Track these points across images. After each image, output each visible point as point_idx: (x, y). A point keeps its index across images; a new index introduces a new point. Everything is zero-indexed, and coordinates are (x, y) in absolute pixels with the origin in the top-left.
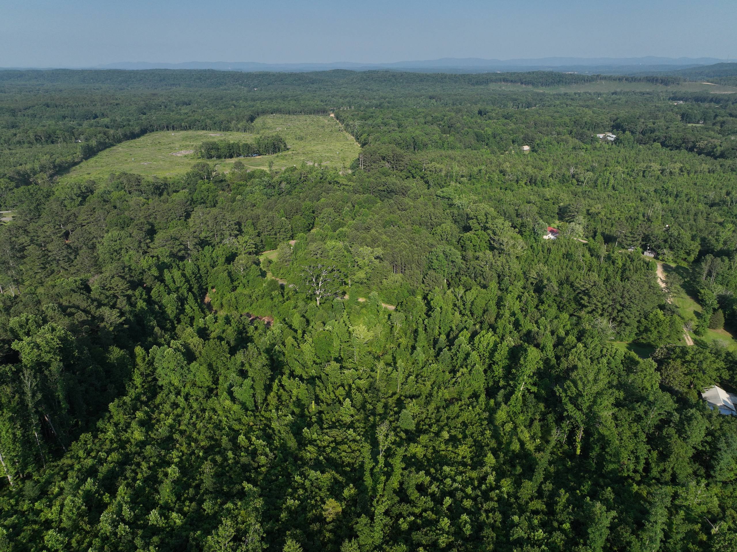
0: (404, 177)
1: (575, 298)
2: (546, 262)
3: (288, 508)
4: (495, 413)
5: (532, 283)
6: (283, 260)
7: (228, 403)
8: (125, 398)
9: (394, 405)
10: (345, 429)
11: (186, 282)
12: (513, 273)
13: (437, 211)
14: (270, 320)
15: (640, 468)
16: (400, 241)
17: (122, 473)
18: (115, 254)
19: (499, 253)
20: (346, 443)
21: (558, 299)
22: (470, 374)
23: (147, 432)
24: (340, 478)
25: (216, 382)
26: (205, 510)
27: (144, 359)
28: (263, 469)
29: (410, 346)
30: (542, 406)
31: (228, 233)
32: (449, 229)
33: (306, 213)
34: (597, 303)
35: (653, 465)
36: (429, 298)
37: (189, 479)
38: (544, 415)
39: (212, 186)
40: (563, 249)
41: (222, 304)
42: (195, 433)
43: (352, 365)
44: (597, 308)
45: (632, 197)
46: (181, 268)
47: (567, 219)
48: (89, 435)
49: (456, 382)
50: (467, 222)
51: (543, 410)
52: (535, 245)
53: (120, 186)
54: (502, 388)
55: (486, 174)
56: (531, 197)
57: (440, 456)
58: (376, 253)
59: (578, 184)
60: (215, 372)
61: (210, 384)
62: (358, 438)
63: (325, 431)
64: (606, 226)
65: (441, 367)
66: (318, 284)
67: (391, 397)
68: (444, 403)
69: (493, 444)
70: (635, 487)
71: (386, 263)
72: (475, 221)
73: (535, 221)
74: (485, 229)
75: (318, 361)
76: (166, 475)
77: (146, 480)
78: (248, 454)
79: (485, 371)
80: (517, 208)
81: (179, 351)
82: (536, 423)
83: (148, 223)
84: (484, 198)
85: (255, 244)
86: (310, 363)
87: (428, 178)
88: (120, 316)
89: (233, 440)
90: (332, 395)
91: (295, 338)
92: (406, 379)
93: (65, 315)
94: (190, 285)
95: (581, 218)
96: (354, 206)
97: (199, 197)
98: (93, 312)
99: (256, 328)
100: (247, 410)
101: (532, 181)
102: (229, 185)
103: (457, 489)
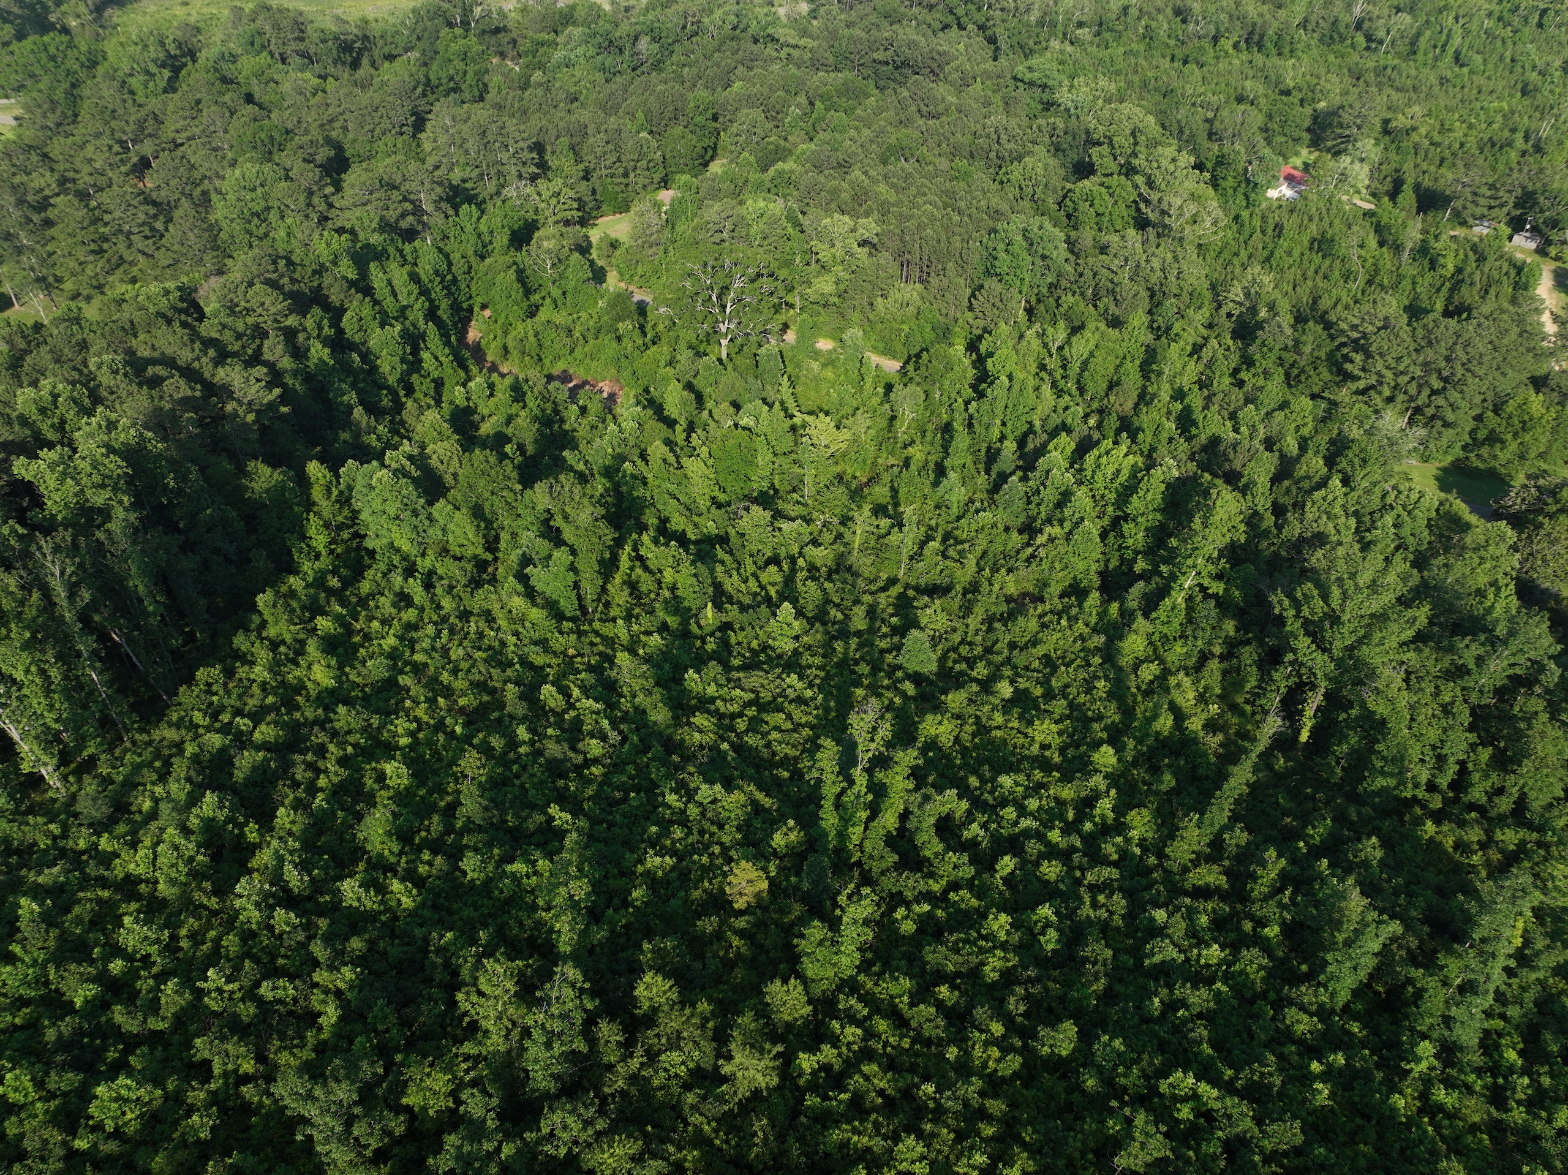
0: (937, 25)
1: (1330, 356)
2: (1268, 259)
3: (648, 873)
4: (1121, 638)
5: (1229, 315)
6: (645, 241)
7: (518, 603)
8: (292, 580)
9: (891, 610)
10: (778, 671)
11: (420, 294)
12: (1187, 288)
13: (1013, 123)
14: (616, 389)
15: (1443, 782)
16: (920, 200)
17: (285, 772)
18: (256, 220)
19: (1159, 235)
20: (780, 709)
21: (1290, 357)
22: (1068, 540)
23: (341, 667)
24: (767, 802)
25: (491, 546)
26: (465, 873)
27: (329, 491)
28: (597, 770)
29: (932, 466)
30: (1230, 627)
31: (513, 170)
32: (1040, 170)
33: (698, 119)
34: (1385, 372)
35: (1476, 777)
36: (983, 348)
37: (430, 793)
38: (1231, 649)
39: (473, 44)
40: (1313, 227)
41: (505, 348)
42: (445, 674)
43: (798, 510)
44: (1381, 383)
45: (1501, 84)
46: (409, 258)
47: (1329, 144)
48: (216, 671)
49: (1033, 556)
50: (1085, 151)
51: (1232, 633)
52: (1245, 214)
53: (258, 40)
54: (1140, 577)
55: (1139, 19)
56: (1248, 84)
57: (992, 742)
58: (863, 233)
59: (1368, 48)
60: (489, 524)
61: (479, 550)
62: (809, 693)
63: (735, 675)
64: (1424, 165)
65: (1002, 517)
66: (724, 307)
67: (884, 589)
68: (1004, 608)
69: (1112, 715)
70: (1430, 827)
71: (885, 258)
72: (1105, 149)
73: (1252, 148)
74: (1129, 171)
75: (722, 498)
76: (381, 777)
77: (337, 792)
78: (563, 731)
79: (1104, 536)
80: (1210, 115)
81: (406, 475)
82: (1214, 665)
83: (329, 141)
84: (1130, 84)
85: (579, 200)
86: (704, 503)
87: (997, 30)
88: (270, 386)
89: (530, 694)
90: (753, 584)
91: (669, 443)
92: (921, 548)
93: (140, 385)
94: (431, 301)
95: (1368, 146)
96: (812, 104)
97: (443, 75)
98: (207, 375)
99: (583, 410)
100: (560, 617)
101: (1254, 39)
102: (515, 41)
103: (1027, 833)
